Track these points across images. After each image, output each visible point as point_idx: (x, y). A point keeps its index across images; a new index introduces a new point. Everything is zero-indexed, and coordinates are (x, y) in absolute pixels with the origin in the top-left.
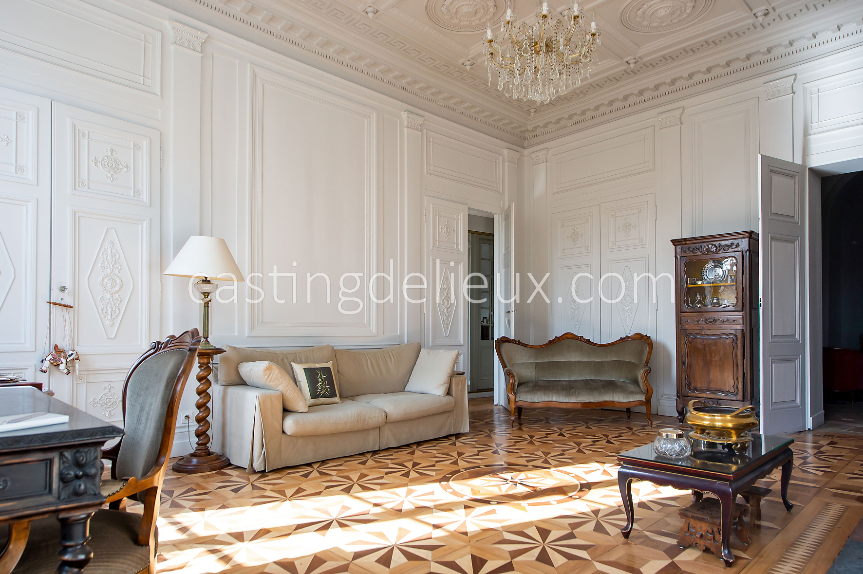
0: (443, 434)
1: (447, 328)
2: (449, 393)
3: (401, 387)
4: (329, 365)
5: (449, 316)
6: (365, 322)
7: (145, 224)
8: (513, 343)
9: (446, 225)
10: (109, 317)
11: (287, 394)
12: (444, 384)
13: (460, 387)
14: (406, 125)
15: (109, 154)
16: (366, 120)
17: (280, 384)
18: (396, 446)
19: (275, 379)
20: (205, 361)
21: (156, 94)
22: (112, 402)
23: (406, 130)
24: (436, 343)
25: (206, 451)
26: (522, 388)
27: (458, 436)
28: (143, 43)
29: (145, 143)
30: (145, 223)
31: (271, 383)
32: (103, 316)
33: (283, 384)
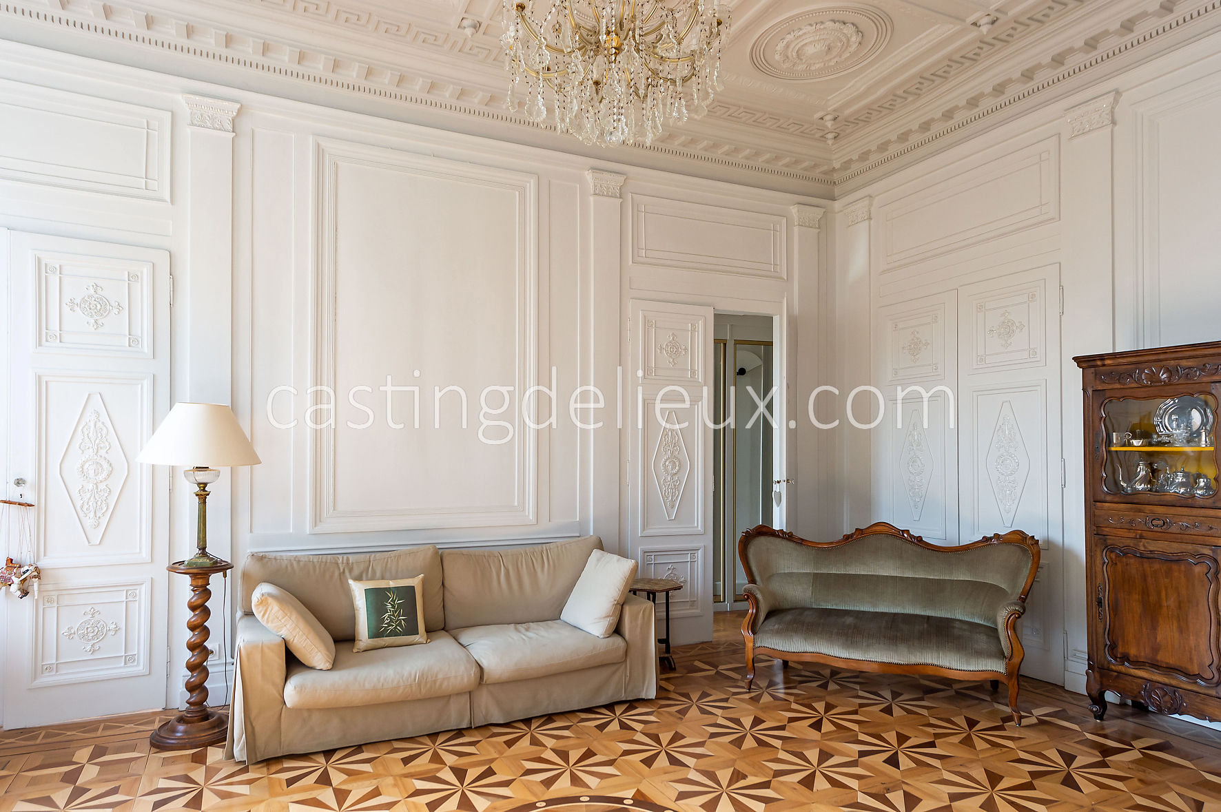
0: (604, 700)
1: (673, 507)
2: (617, 630)
3: (552, 613)
4: (415, 582)
5: (677, 488)
6: (516, 504)
7: (147, 384)
8: (778, 536)
9: (670, 342)
10: (92, 515)
11: (295, 641)
12: (608, 617)
13: (640, 622)
14: (592, 192)
15: (92, 291)
16: (517, 193)
17: (282, 627)
18: (502, 722)
19: (273, 619)
20: (200, 582)
21: (165, 201)
22: (96, 631)
23: (592, 199)
24: (649, 532)
25: (203, 713)
26: (773, 624)
27: (632, 704)
28: (145, 131)
29: (145, 270)
30: (146, 380)
31: (270, 624)
32: (81, 515)
33: (288, 626)
